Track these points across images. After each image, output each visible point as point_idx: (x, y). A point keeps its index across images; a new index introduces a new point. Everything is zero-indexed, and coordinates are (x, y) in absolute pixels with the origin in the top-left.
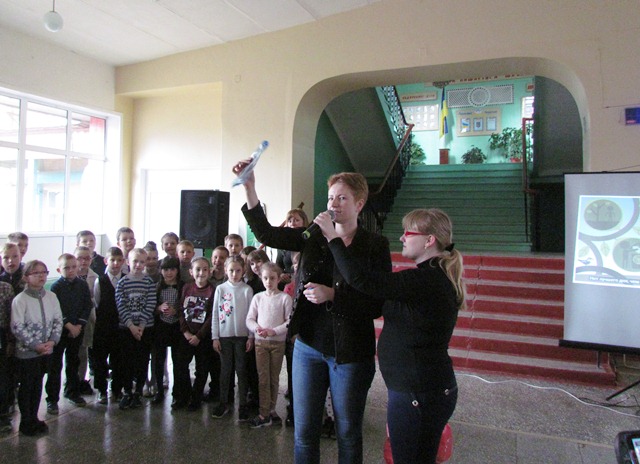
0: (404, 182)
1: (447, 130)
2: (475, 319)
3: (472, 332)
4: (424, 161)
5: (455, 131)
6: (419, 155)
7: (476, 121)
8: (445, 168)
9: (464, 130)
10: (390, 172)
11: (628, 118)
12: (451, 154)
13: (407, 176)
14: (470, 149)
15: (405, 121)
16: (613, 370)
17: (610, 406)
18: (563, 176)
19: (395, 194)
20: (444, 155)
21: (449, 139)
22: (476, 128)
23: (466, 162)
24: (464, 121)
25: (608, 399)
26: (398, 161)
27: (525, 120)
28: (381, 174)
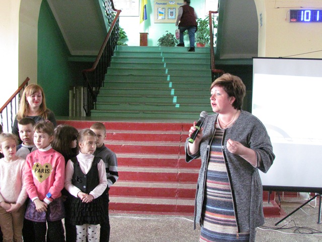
0: (112, 61)
1: (146, 17)
2: (180, 174)
3: (179, 184)
4: (127, 43)
5: (152, 17)
6: (123, 38)
7: (170, 11)
8: (144, 49)
9: (160, 18)
10: (102, 51)
11: (291, 18)
12: (149, 37)
13: (115, 55)
14: (165, 34)
15: (113, 7)
16: (278, 204)
17: (278, 229)
18: (251, 60)
19: (105, 72)
20: (144, 38)
21: (148, 24)
22: (170, 17)
23: (161, 45)
24: (160, 10)
25: (276, 225)
26: (108, 42)
27: (211, 12)
28: (96, 53)
